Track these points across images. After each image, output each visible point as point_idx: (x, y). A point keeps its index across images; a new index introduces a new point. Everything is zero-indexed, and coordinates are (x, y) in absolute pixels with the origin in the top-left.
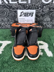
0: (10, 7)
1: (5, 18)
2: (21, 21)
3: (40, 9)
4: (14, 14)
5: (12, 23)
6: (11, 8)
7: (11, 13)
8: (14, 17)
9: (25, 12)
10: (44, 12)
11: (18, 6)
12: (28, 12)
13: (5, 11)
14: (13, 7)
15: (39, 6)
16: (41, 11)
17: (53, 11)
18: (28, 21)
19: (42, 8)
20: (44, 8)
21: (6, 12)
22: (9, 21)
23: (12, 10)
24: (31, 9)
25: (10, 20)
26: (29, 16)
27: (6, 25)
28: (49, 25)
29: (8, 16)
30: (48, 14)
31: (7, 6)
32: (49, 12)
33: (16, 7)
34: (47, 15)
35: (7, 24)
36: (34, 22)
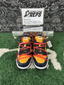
1: (3, 19)
3: (47, 7)
4: (14, 13)
5: (11, 26)
6: (10, 7)
8: (14, 17)
9: (31, 11)
10: (53, 11)
12: (35, 11)
13: (3, 10)
14: (12, 5)
15: (46, 4)
16: (48, 9)
18: (34, 22)
19: (50, 6)
20: (52, 5)
21: (4, 12)
22: (7, 23)
23: (12, 9)
24: (35, 8)
25: (9, 22)
26: (36, 16)
27: (5, 28)
28: (59, 28)
29: (6, 17)
30: (58, 13)
31: (5, 4)
32: (59, 11)
33: (16, 5)
34: (56, 15)
35: (6, 26)
36: (42, 24)
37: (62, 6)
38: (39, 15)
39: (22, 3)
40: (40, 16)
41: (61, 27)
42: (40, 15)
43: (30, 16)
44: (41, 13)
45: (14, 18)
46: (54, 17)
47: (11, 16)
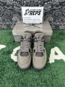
0: (4, 4)
2: (26, 20)
4: (10, 12)
5: (8, 23)
7: (6, 11)
9: (31, 10)
10: (46, 10)
11: (13, 2)
12: (34, 10)
14: (7, 3)
15: (39, 3)
17: (56, 9)
18: (34, 20)
19: (43, 5)
20: (45, 5)
22: (4, 20)
23: (7, 8)
26: (35, 15)
27: (2, 25)
28: (52, 26)
29: (3, 15)
30: (51, 12)
32: (52, 10)
33: (11, 4)
34: (49, 14)
36: (41, 22)
37: (54, 5)
38: (38, 13)
39: (16, 3)
40: (39, 15)
41: (54, 25)
42: (40, 13)
43: (30, 15)
44: (41, 12)
45: (9, 16)
46: (47, 16)
47: (7, 14)
